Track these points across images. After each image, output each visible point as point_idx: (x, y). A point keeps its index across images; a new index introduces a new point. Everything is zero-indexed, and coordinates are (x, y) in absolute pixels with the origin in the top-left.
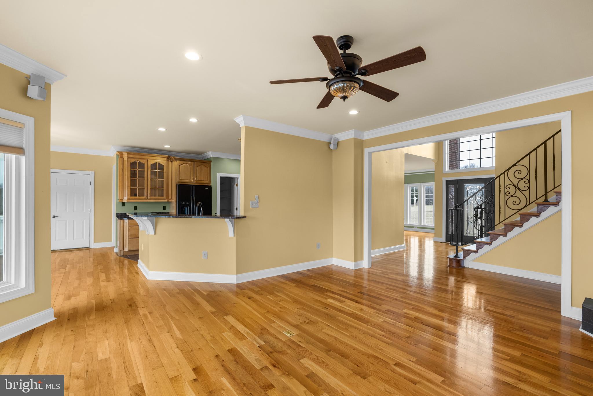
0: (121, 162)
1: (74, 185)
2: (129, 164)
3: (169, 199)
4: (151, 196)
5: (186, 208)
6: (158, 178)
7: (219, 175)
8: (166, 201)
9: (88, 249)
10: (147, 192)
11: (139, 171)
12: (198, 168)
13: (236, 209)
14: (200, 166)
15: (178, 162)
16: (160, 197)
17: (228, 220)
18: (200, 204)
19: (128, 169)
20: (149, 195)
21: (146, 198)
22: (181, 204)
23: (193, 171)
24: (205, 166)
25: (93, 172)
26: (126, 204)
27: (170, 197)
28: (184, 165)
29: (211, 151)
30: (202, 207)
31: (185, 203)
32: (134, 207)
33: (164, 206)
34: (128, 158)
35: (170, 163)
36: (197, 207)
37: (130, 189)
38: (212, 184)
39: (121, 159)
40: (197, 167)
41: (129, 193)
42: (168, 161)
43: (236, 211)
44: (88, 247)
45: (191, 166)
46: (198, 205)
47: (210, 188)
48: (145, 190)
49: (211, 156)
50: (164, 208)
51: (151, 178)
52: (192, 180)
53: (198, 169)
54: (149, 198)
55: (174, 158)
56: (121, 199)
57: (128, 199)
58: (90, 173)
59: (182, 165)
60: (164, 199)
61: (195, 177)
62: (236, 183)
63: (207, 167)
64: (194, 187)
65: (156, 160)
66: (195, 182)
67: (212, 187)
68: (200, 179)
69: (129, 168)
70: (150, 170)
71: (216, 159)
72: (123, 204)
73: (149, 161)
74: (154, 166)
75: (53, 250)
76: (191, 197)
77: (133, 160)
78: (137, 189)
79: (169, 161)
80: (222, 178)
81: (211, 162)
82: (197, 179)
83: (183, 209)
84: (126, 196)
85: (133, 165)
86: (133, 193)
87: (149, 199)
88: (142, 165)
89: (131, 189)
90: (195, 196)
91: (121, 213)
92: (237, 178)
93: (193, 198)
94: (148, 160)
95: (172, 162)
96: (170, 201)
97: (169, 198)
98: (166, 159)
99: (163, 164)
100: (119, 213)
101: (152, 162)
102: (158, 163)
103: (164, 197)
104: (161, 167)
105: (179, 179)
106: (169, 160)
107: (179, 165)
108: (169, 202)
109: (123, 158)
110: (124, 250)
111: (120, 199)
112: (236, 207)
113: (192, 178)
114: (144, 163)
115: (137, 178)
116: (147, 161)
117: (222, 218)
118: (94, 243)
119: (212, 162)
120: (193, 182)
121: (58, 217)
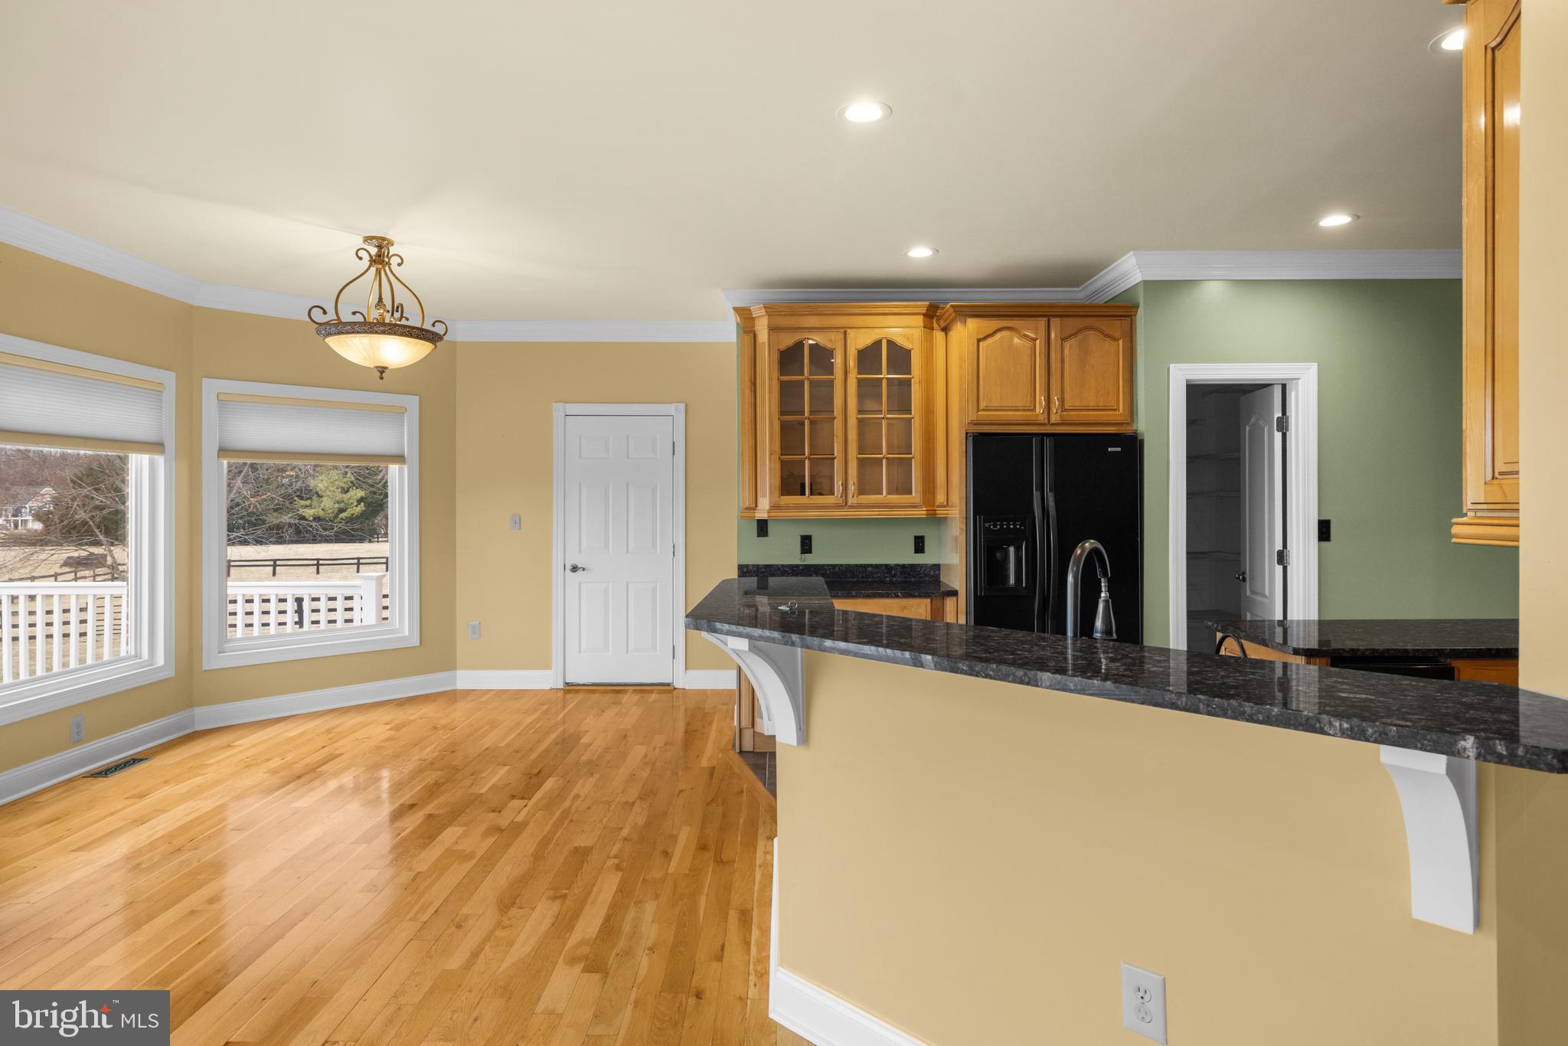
0: (749, 352)
1: (628, 457)
2: (776, 357)
3: (937, 504)
4: (861, 491)
5: (1012, 550)
6: (889, 411)
7: (1180, 375)
8: (921, 513)
9: (670, 692)
10: (845, 471)
11: (812, 383)
12: (1067, 345)
13: (1282, 557)
14: (1080, 336)
15: (972, 323)
16: (895, 498)
17: (1436, 763)
18: (1095, 551)
19: (770, 379)
20: (852, 488)
21: (840, 501)
22: (987, 530)
23: (1044, 362)
24: (1102, 332)
25: (682, 406)
26: (771, 527)
27: (940, 498)
28: (998, 336)
29: (1134, 249)
30: (1105, 575)
31: (1008, 525)
32: (799, 540)
33: (916, 538)
34: (773, 329)
35: (939, 336)
36: (1070, 579)
37: (778, 466)
38: (1142, 425)
39: (748, 338)
40: (1064, 340)
41: (777, 482)
42: (929, 327)
43: (1279, 569)
44: (668, 685)
45: (1035, 340)
46: (1077, 563)
47: (1132, 446)
48: (838, 465)
49: (1137, 277)
50: (919, 545)
51: (860, 412)
52: (1039, 410)
53: (1066, 351)
54: (851, 501)
55: (952, 310)
56: (747, 505)
57: (775, 507)
58: (670, 408)
59: (990, 341)
60: (915, 507)
61: (1053, 392)
62: (1278, 414)
63: (1116, 340)
64: (1047, 441)
65: (877, 330)
66: (1054, 419)
67: (1142, 442)
68: (1077, 403)
69: (776, 374)
70: (853, 376)
71: (1162, 289)
72: (763, 528)
73: (851, 334)
74: (868, 357)
75: (572, 685)
76: (1036, 495)
77: (788, 340)
78: (807, 461)
79: (932, 329)
80: (1196, 393)
81: (1136, 307)
82: (1062, 401)
83: (999, 555)
84: (764, 496)
85: (789, 358)
86: (791, 484)
87: (852, 507)
88: (822, 357)
89: (783, 463)
90: (1055, 489)
91: (753, 566)
92: (1284, 387)
93: (1044, 501)
94: (845, 333)
95: (946, 330)
96: (941, 512)
97: (934, 497)
98: (919, 320)
99: (907, 345)
100: (747, 566)
101: (861, 340)
102: (890, 343)
103: (916, 496)
104: (900, 357)
105: (978, 411)
106: (935, 325)
107: (979, 340)
108: (936, 520)
109: (755, 336)
110: (753, 726)
111: (747, 508)
112: (1279, 546)
113: (1041, 399)
114: (829, 345)
115: (806, 415)
116: (841, 336)
117: (1343, 734)
118: (686, 669)
119: (1141, 312)
120: (1042, 418)
121: (584, 570)
